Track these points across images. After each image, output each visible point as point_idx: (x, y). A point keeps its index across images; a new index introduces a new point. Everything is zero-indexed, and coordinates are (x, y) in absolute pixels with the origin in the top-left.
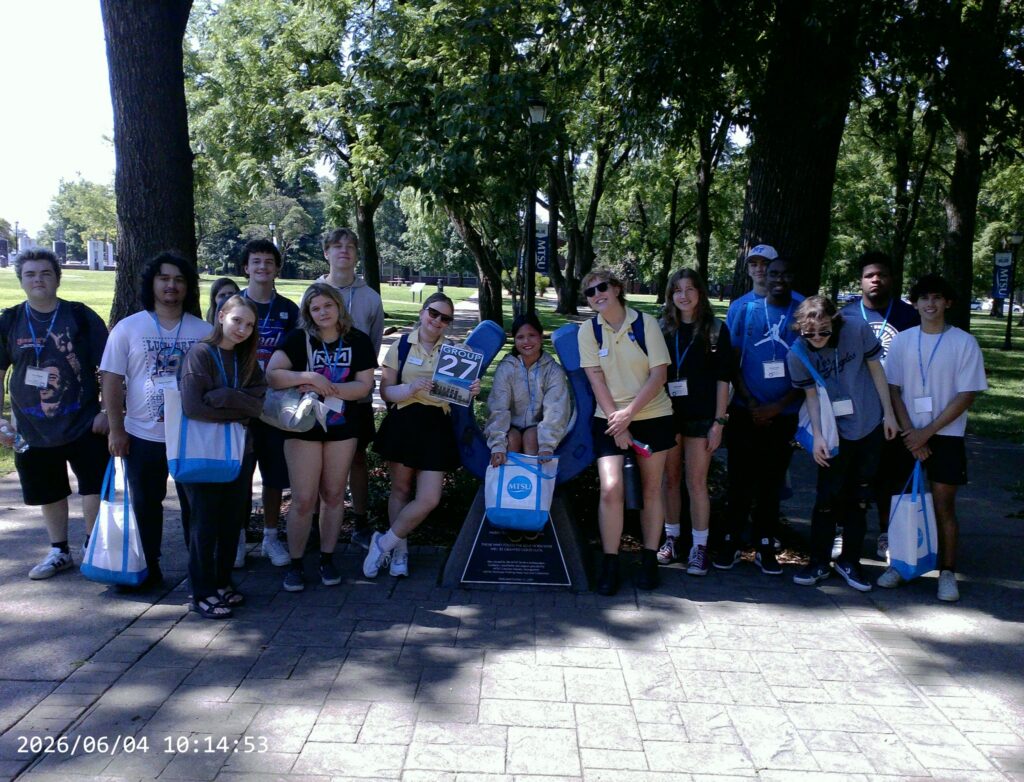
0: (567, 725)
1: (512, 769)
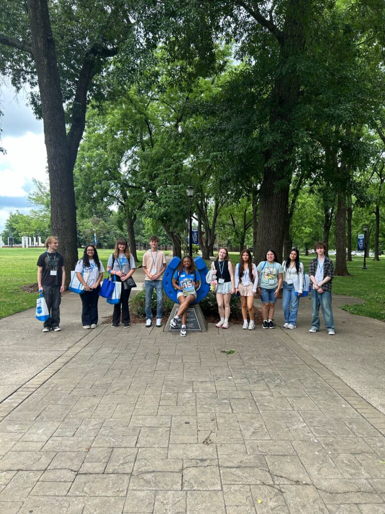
0: (197, 355)
1: (184, 362)
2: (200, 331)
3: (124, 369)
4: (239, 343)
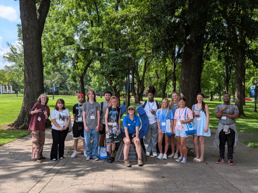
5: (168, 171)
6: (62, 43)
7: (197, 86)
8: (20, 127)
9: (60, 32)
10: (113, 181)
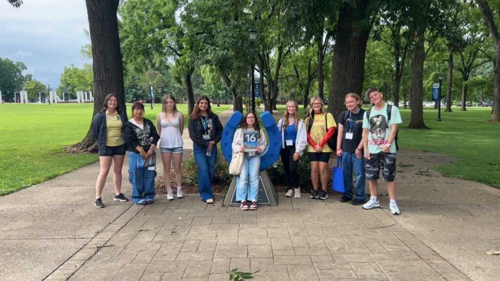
0: (268, 244)
1: (250, 256)
2: (269, 205)
3: (166, 270)
4: (321, 223)
5: (315, 223)
6: (156, 25)
7: (358, 82)
8: (89, 149)
9: (152, 9)
10: (216, 246)
